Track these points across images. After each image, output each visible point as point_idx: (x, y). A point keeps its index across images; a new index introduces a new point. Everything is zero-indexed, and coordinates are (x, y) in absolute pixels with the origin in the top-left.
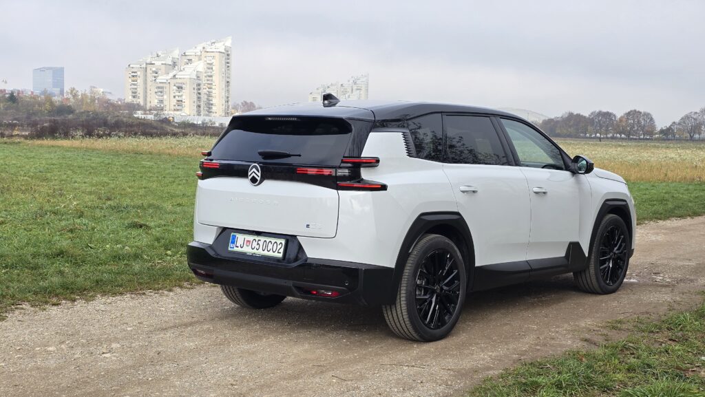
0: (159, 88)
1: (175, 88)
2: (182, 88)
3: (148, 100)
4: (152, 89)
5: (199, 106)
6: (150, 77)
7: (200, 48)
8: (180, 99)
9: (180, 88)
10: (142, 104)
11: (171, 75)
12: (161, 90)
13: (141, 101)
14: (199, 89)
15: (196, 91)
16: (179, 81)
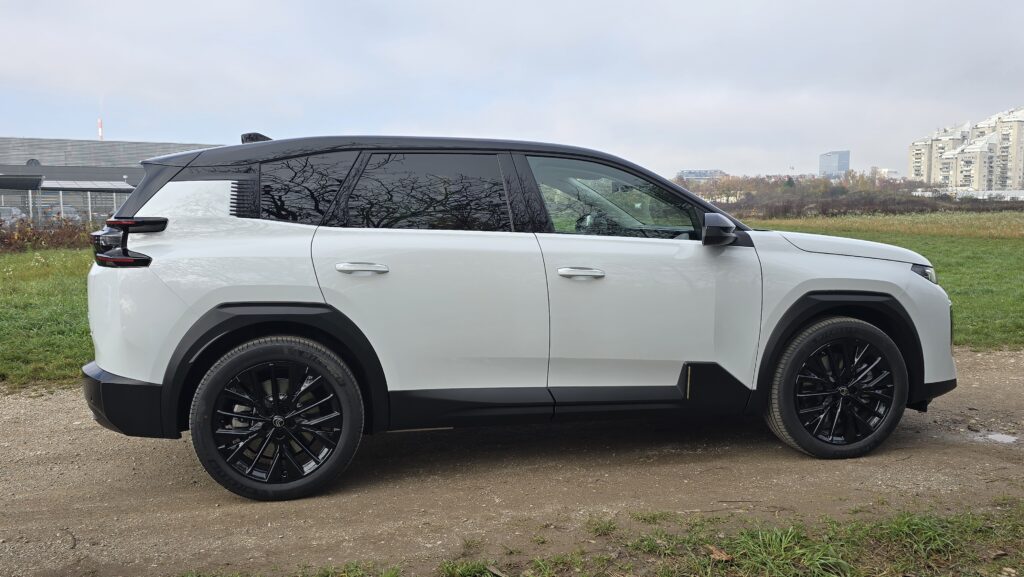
0: (945, 164)
1: (962, 163)
2: (971, 162)
3: (932, 176)
4: (937, 165)
5: (990, 181)
6: (935, 154)
7: (995, 118)
8: (968, 174)
9: (968, 163)
10: (925, 181)
11: (959, 150)
12: (946, 166)
13: (924, 179)
14: (991, 163)
15: (987, 165)
16: (968, 155)
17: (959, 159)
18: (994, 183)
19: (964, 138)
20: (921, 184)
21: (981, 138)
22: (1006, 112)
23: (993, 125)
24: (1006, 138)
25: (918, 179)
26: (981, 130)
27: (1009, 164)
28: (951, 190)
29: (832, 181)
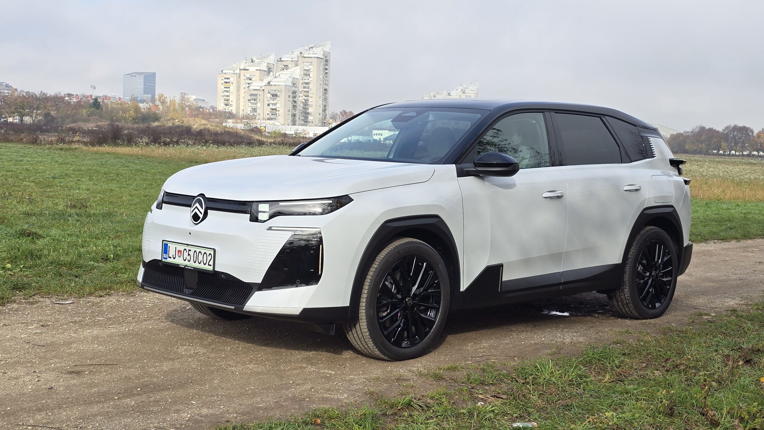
0: (252, 95)
1: (269, 95)
3: (241, 107)
4: (244, 95)
5: (294, 115)
7: (297, 53)
8: (274, 107)
9: (275, 96)
10: (234, 112)
12: (254, 97)
13: (233, 109)
14: (295, 98)
15: (291, 99)
16: (273, 88)
17: (266, 91)
18: (297, 118)
19: (269, 70)
20: (231, 115)
21: (285, 71)
22: (307, 48)
23: (296, 59)
24: (307, 73)
25: (228, 109)
26: (285, 63)
27: (311, 100)
28: (259, 123)
29: (141, 105)
